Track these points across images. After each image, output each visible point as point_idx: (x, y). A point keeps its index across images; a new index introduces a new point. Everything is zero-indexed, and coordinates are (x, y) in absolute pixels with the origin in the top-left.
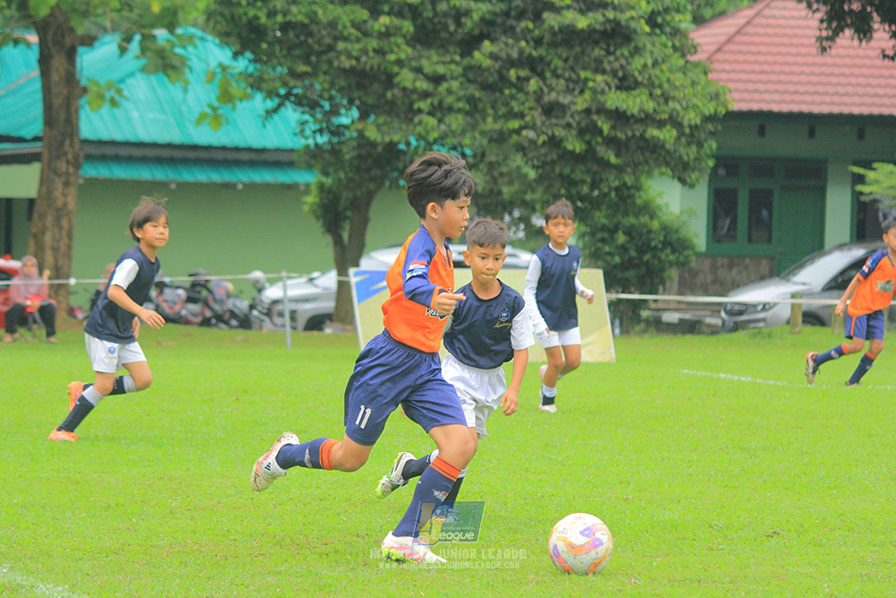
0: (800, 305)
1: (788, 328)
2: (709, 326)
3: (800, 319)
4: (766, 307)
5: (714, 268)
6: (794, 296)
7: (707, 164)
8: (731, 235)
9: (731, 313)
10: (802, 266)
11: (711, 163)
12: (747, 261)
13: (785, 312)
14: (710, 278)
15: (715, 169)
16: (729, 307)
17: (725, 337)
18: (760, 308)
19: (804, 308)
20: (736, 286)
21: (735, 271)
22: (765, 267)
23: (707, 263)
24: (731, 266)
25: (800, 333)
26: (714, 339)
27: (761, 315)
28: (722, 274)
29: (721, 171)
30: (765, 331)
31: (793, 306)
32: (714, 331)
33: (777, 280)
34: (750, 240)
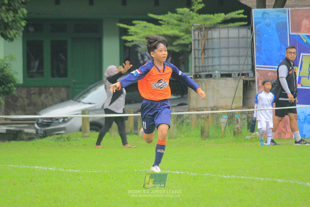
0: (88, 118)
1: (80, 133)
2: (27, 134)
3: (88, 127)
4: (65, 120)
5: (29, 95)
6: (83, 112)
7: (20, 24)
8: (40, 72)
9: (42, 125)
10: (88, 92)
11: (23, 23)
12: (52, 89)
13: (78, 123)
14: (27, 101)
15: (26, 27)
16: (40, 121)
17: (39, 141)
18: (61, 121)
19: (90, 120)
20: (44, 106)
21: (43, 96)
22: (63, 93)
23: (24, 91)
24: (40, 94)
25: (88, 136)
26: (30, 143)
27: (62, 126)
28: (35, 98)
29: (31, 29)
30: (65, 136)
31: (83, 118)
32: (30, 137)
33: (72, 101)
34: (53, 76)
